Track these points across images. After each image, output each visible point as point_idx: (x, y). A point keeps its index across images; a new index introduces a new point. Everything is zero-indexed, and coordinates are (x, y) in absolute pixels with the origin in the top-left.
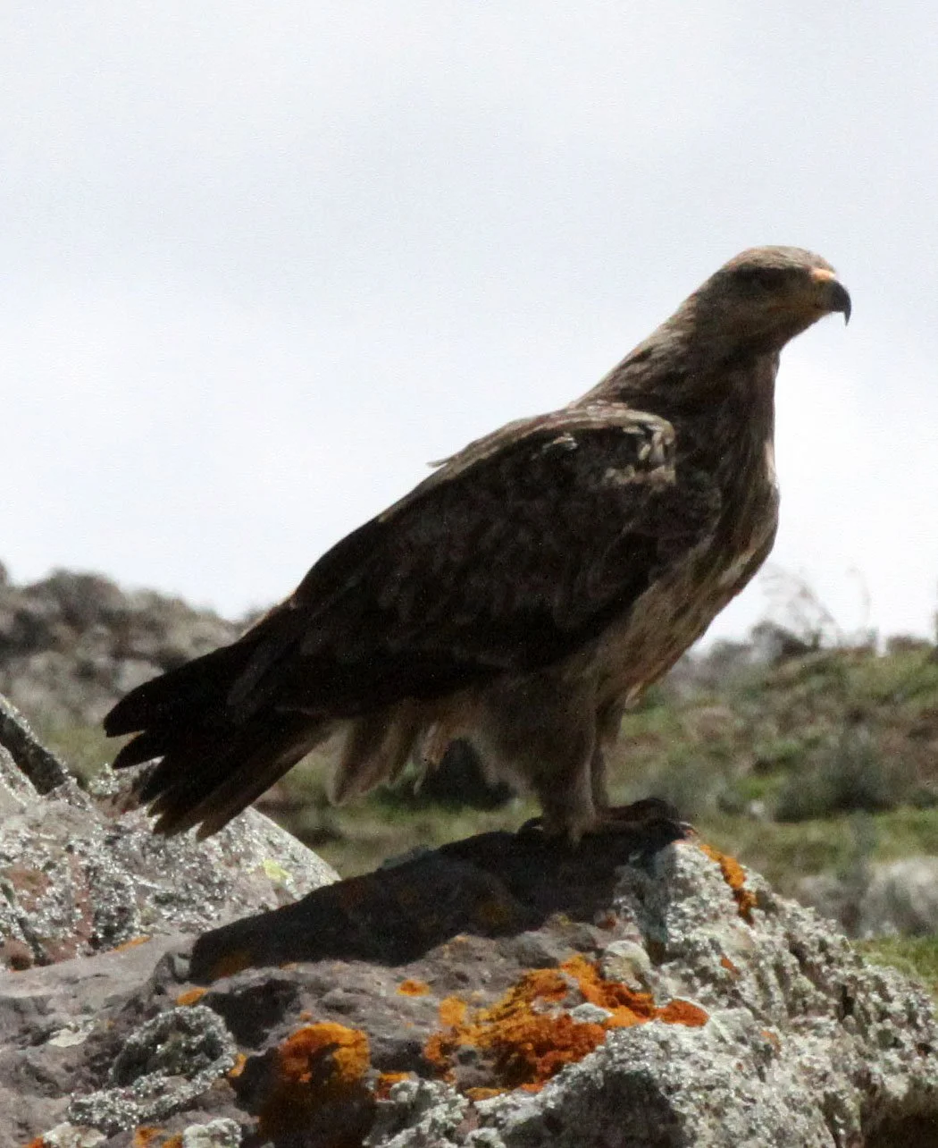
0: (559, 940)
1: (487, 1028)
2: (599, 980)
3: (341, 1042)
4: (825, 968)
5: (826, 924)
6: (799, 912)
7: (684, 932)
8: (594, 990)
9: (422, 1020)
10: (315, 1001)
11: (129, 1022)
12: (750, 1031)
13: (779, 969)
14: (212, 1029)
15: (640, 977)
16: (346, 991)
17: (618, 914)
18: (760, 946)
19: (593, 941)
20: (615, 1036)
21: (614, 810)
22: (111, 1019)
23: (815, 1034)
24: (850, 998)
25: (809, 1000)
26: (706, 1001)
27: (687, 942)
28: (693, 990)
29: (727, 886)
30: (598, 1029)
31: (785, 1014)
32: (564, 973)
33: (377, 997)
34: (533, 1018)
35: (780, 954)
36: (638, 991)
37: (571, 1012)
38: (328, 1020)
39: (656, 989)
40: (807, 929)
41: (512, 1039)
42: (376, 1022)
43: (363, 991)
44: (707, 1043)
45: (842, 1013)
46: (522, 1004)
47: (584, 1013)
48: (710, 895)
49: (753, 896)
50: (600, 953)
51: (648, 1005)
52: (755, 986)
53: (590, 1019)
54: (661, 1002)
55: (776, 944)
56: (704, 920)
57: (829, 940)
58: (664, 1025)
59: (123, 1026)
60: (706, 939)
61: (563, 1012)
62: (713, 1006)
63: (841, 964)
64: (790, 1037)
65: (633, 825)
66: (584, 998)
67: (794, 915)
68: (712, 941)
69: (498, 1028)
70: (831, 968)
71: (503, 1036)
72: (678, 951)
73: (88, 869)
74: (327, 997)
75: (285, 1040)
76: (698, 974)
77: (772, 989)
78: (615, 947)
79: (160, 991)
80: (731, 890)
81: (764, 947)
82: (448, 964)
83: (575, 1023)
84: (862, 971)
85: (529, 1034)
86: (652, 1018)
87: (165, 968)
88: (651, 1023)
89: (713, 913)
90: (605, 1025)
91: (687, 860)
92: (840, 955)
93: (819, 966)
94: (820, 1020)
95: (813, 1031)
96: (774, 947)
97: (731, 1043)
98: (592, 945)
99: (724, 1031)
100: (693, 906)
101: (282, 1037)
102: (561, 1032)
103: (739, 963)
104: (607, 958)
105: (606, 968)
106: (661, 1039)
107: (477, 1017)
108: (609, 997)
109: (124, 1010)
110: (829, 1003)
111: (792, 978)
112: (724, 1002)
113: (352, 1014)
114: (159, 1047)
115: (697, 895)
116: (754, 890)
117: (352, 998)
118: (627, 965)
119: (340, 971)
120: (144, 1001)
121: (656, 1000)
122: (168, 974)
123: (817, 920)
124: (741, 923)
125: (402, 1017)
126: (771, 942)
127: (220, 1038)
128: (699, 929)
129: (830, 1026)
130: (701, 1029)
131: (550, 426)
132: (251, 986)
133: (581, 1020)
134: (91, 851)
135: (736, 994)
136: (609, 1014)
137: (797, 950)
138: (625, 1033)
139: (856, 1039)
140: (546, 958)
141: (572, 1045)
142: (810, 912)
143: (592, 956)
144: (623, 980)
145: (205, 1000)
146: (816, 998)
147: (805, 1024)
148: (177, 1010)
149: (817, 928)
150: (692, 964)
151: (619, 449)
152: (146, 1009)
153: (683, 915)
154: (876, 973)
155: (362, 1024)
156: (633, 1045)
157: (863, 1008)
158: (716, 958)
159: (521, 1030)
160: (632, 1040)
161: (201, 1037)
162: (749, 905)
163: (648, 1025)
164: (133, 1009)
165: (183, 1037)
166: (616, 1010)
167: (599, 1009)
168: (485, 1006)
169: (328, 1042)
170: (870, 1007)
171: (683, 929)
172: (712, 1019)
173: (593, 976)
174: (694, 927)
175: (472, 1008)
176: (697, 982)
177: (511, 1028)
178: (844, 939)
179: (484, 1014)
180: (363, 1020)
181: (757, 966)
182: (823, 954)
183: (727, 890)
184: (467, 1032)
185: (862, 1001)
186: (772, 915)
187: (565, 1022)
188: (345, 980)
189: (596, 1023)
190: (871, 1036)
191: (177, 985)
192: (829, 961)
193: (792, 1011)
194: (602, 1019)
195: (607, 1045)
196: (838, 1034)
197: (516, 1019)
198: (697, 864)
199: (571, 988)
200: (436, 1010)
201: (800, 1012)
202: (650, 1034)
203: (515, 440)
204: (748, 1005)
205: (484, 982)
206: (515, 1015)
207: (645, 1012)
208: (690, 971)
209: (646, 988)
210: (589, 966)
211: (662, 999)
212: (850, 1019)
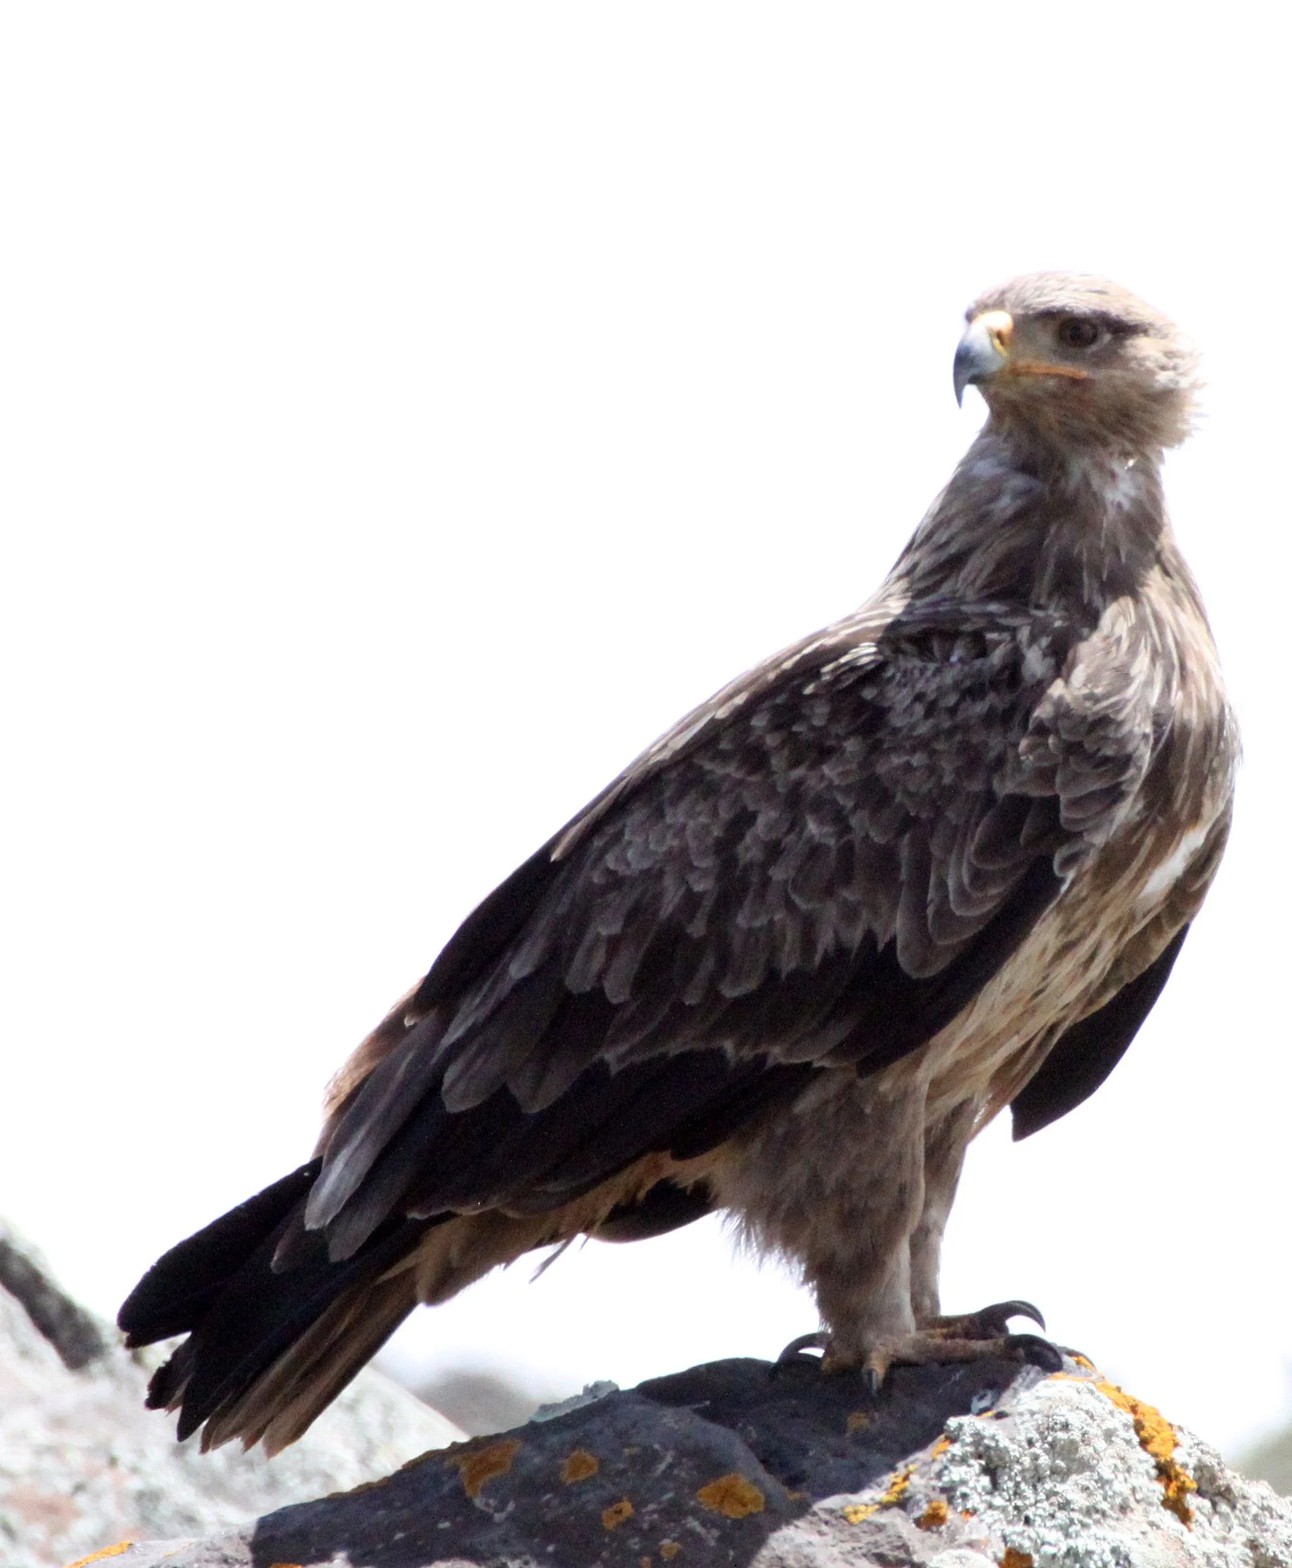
0: (848, 1546)
6: (1274, 1504)
7: (1067, 1535)
17: (951, 1501)
18: (1202, 1561)
21: (949, 1322)
27: (1071, 1553)
29: (1144, 1456)
48: (1116, 1469)
49: (1191, 1473)
55: (1232, 1558)
56: (1104, 1514)
60: (1107, 1548)
65: (978, 1345)
67: (1263, 1508)
68: (1115, 1551)
73: (140, 1496)
78: (946, 1561)
80: (1153, 1461)
81: (1209, 1563)
89: (1119, 1500)
91: (1076, 1408)
96: (1227, 1564)
98: (903, 1556)
100: (1085, 1489)
115: (1092, 1468)
116: (1192, 1462)
124: (1168, 1520)
126: (1221, 1555)
128: (1094, 1529)
131: (829, 642)
134: (147, 1466)
151: (954, 659)
153: (1065, 1506)
162: (1182, 1489)
171: (1065, 1530)
174: (1086, 1526)
183: (1147, 1461)
186: (1224, 1507)
198: (1091, 1415)
203: (771, 676)
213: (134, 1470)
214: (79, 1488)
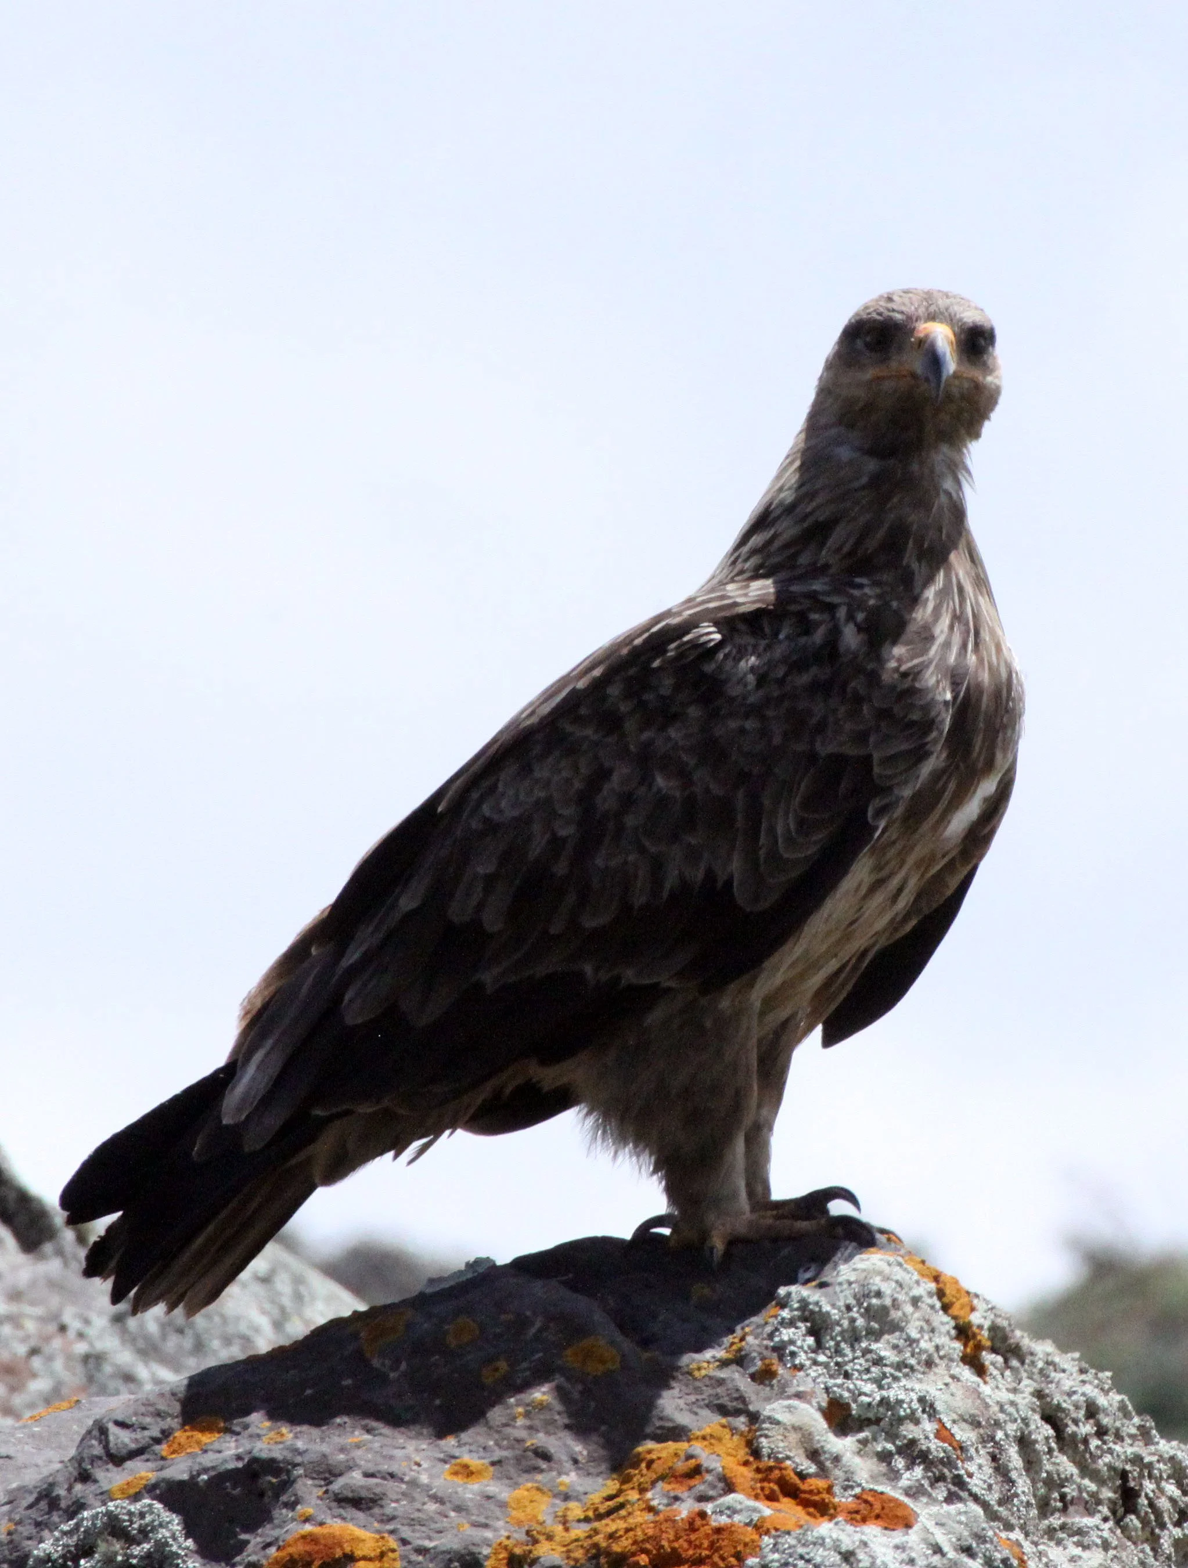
0: (692, 1398)
1: (580, 1531)
2: (751, 1459)
3: (359, 1553)
4: (1094, 1443)
5: (1097, 1378)
6: (1057, 1359)
7: (881, 1387)
8: (745, 1475)
9: (482, 1520)
10: (320, 1492)
11: (38, 1524)
12: (981, 1538)
13: (1024, 1442)
14: (163, 1533)
15: (814, 1455)
16: (368, 1475)
17: (781, 1358)
18: (996, 1408)
19: (742, 1399)
20: (775, 1545)
21: (779, 1205)
22: (10, 1520)
23: (1078, 1544)
24: (1132, 1489)
25: (1070, 1491)
26: (915, 1492)
27: (884, 1402)
28: (894, 1475)
29: (946, 1319)
30: (750, 1534)
31: (1034, 1512)
32: (698, 1448)
33: (414, 1483)
34: (650, 1517)
35: (1025, 1421)
36: (809, 1476)
37: (709, 1508)
38: (339, 1521)
39: (838, 1473)
40: (1067, 1384)
41: (616, 1548)
42: (412, 1522)
43: (392, 1475)
44: (913, 1555)
45: (1121, 1511)
46: (633, 1496)
47: (728, 1508)
48: (921, 1330)
49: (985, 1333)
50: (754, 1418)
51: (825, 1496)
52: (988, 1470)
53: (737, 1518)
54: (847, 1494)
55: (1020, 1407)
56: (912, 1368)
57: (1102, 1401)
58: (850, 1528)
59: (27, 1530)
60: (914, 1397)
61: (698, 1507)
62: (924, 1500)
63: (1119, 1437)
64: (1041, 1547)
65: (803, 1225)
66: (729, 1487)
67: (1048, 1363)
68: (922, 1400)
69: (596, 1532)
70: (1105, 1443)
71: (604, 1544)
72: (871, 1415)
73: (86, 1358)
74: (337, 1486)
75: (272, 1551)
76: (900, 1451)
77: (1014, 1475)
78: (775, 1409)
79: (85, 1477)
80: (953, 1323)
81: (1002, 1410)
82: (522, 1434)
83: (714, 1524)
84: (1152, 1448)
85: (643, 1541)
86: (832, 1517)
87: (94, 1442)
88: (831, 1525)
89: (924, 1357)
90: (760, 1527)
91: (887, 1278)
92: (1118, 1424)
93: (1086, 1441)
94: (1087, 1521)
95: (1075, 1539)
96: (1018, 1411)
97: (952, 1554)
98: (741, 1406)
99: (941, 1538)
100: (895, 1347)
101: (268, 1545)
102: (693, 1537)
103: (964, 1434)
104: (765, 1426)
105: (764, 1441)
106: (844, 1549)
107: (564, 1516)
108: (766, 1484)
109: (30, 1507)
110: (1101, 1497)
111: (1045, 1457)
112: (940, 1493)
113: (376, 1511)
114: (82, 1562)
115: (901, 1329)
116: (987, 1324)
117: (377, 1485)
118: (794, 1437)
119: (358, 1446)
120: (61, 1492)
121: (837, 1489)
122: (98, 1450)
123: (1082, 1371)
124: (966, 1373)
125: (452, 1514)
126: (1013, 1403)
127: (174, 1548)
128: (903, 1382)
129: (1102, 1530)
130: (907, 1534)
132: (222, 1469)
133: (724, 1520)
134: (91, 1332)
135: (959, 1482)
136: (766, 1510)
137: (1052, 1417)
138: (791, 1540)
139: (1143, 1551)
140: (670, 1425)
141: (708, 1557)
142: (1073, 1360)
143: (741, 1422)
144: (788, 1458)
145: (151, 1489)
146: (1080, 1489)
147: (1063, 1527)
148: (111, 1506)
149: (1083, 1382)
150: (892, 1436)
152: (63, 1504)
153: (879, 1361)
154: (1172, 1452)
155: (390, 1527)
156: (802, 1557)
157: (1151, 1504)
158: (929, 1427)
159: (631, 1534)
160: (801, 1550)
161: (146, 1546)
162: (979, 1347)
163: (825, 1528)
164: (43, 1505)
165: (117, 1546)
166: (775, 1504)
167: (752, 1503)
168: (578, 1500)
169: (338, 1553)
170: (1163, 1503)
171: (878, 1382)
172: (921, 1518)
173: (743, 1453)
174: (896, 1379)
175: (557, 1502)
176: (900, 1463)
177: (616, 1531)
178: (1122, 1401)
179: (576, 1510)
180: (392, 1519)
181: (992, 1438)
182: (1092, 1421)
183: (948, 1323)
184: (550, 1538)
185: (1151, 1495)
186: (1014, 1363)
187: (698, 1522)
188: (365, 1459)
189: (747, 1524)
190: (1166, 1545)
191: (110, 1466)
192: (1101, 1432)
193: (1044, 1508)
194: (755, 1517)
195: (763, 1557)
196: (1115, 1543)
197: (624, 1518)
198: (900, 1284)
199: (709, 1471)
200: (503, 1505)
201: (1056, 1510)
202: (828, 1540)
204: (976, 1498)
205: (576, 1461)
206: (623, 1513)
207: (822, 1509)
208: (890, 1447)
209: (823, 1471)
210: (736, 1438)
211: (846, 1488)
212: (1132, 1520)
213: (81, 1335)
214: (34, 1352)
